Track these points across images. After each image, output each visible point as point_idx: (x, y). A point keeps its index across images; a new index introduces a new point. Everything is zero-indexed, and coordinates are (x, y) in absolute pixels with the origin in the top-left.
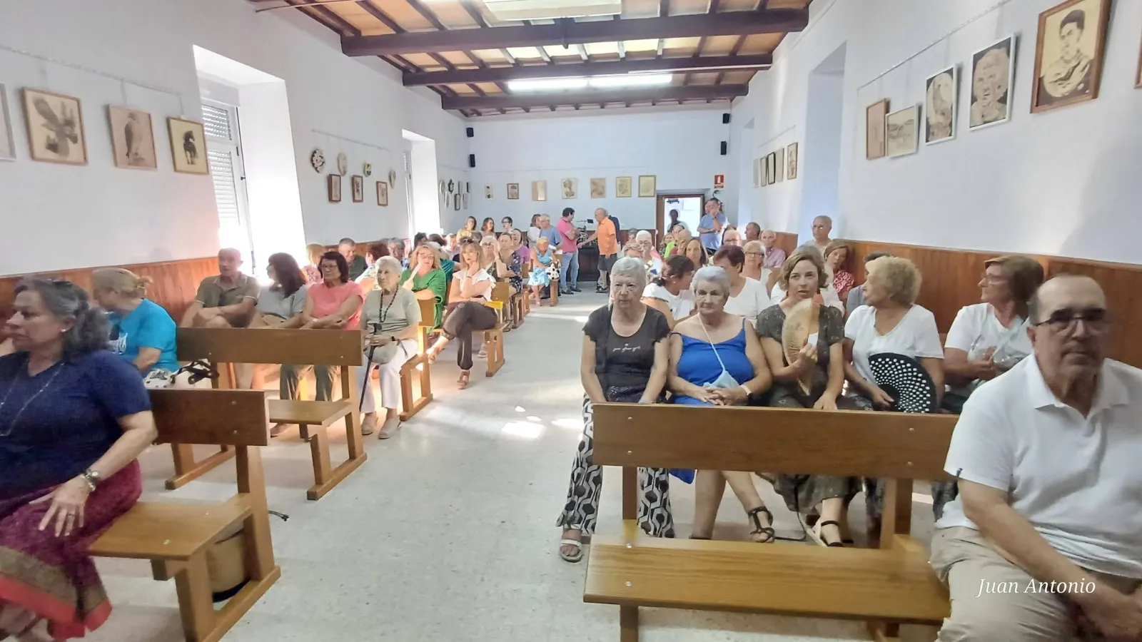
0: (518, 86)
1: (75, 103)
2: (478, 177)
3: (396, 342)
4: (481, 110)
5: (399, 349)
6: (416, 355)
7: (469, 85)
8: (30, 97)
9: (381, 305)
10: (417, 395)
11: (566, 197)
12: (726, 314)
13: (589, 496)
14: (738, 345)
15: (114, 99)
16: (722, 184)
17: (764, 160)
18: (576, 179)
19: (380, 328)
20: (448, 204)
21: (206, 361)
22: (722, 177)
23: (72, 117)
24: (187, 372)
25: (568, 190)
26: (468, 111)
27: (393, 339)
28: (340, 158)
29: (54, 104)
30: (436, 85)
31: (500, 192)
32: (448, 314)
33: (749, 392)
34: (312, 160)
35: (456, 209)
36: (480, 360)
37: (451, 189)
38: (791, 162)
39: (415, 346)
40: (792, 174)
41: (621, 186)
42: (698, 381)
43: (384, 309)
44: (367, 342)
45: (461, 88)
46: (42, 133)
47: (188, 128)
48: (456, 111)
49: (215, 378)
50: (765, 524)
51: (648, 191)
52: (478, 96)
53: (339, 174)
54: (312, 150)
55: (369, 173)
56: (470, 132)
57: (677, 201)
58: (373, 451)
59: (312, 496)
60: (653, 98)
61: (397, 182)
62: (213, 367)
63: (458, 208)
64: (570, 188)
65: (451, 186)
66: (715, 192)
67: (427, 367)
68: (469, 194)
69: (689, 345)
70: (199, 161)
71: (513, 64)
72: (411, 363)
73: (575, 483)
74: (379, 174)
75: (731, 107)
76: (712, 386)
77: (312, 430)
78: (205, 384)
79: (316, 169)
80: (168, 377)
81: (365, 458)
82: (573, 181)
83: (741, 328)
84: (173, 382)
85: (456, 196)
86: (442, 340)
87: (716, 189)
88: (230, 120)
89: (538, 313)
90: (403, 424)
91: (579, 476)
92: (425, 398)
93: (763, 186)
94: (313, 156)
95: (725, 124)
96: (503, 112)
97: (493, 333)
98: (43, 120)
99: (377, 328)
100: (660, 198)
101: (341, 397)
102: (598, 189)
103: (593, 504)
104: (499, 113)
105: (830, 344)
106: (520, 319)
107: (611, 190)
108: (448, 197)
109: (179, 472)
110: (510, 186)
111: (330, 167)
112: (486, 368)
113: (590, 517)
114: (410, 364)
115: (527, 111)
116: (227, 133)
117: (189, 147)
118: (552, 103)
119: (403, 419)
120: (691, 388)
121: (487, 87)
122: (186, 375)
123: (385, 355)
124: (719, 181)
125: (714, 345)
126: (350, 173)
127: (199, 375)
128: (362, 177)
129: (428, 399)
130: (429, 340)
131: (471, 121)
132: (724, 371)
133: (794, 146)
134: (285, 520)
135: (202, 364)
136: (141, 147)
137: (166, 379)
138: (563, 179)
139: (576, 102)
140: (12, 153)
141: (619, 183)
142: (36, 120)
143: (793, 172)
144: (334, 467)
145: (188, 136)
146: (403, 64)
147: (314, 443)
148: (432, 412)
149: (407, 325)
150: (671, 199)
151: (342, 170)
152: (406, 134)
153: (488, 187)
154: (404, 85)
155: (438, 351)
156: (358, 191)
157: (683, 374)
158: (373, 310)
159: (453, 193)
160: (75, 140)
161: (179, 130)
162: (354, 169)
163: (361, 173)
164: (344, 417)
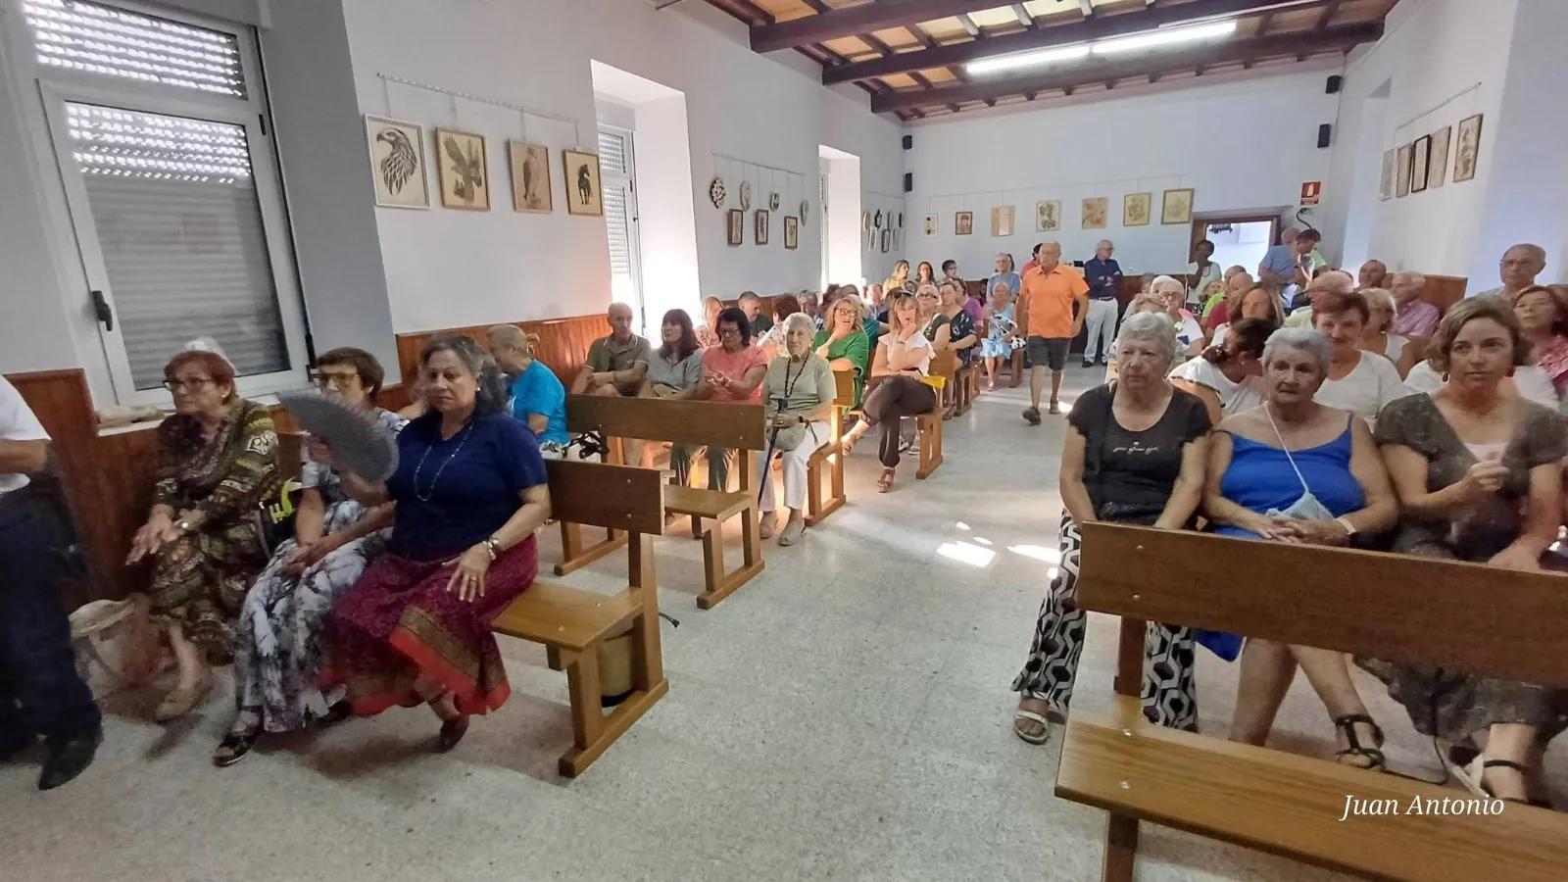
0: (980, 68)
1: (480, 140)
2: (917, 205)
3: (804, 424)
4: (924, 109)
5: (808, 432)
6: (828, 444)
7: (909, 74)
8: (442, 137)
9: (788, 375)
10: (826, 496)
11: (1043, 229)
12: (1317, 407)
13: (1063, 656)
14: (1339, 454)
15: (515, 135)
16: (1314, 198)
17: (1406, 153)
18: (1059, 202)
19: (786, 406)
20: (872, 244)
21: (596, 433)
22: (1317, 186)
23: (477, 157)
24: (578, 444)
25: (1046, 218)
26: (906, 111)
27: (801, 420)
28: (744, 188)
29: (461, 142)
30: (865, 80)
31: (946, 225)
32: (870, 391)
33: (1352, 530)
34: (711, 193)
35: (883, 251)
37: (878, 224)
38: (1465, 149)
39: (828, 431)
40: (1466, 169)
41: (1133, 208)
42: (1260, 506)
43: (791, 379)
44: (769, 423)
45: (899, 80)
46: (452, 178)
47: (583, 160)
48: (890, 114)
49: (604, 453)
50: (1366, 741)
51: (1177, 214)
52: (922, 88)
53: (741, 208)
54: (711, 180)
55: (776, 206)
56: (907, 143)
57: (1230, 227)
58: (771, 558)
59: (703, 604)
60: (1199, 63)
61: (809, 216)
62: (603, 440)
63: (885, 249)
64: (1050, 215)
65: (878, 219)
66: (1303, 210)
67: (840, 458)
68: (902, 230)
69: (1243, 451)
70: (593, 199)
71: (975, 36)
72: (820, 454)
73: (1043, 634)
74: (788, 208)
75: (1345, 64)
76: (1283, 515)
77: (706, 523)
78: (595, 458)
79: (715, 203)
80: (559, 449)
81: (762, 567)
82: (1055, 204)
83: (1345, 428)
84: (565, 455)
85: (883, 233)
86: (861, 424)
87: (1303, 206)
88: (625, 148)
89: (989, 397)
90: (807, 530)
91: (1050, 625)
92: (835, 500)
93: (1398, 196)
94: (713, 187)
95: (1330, 95)
96: (956, 109)
97: (928, 418)
98: (453, 163)
99: (783, 405)
100: (1199, 223)
101: (738, 488)
102: (1094, 214)
103: (1069, 668)
104: (950, 111)
105: (1532, 465)
106: (967, 402)
107: (1115, 214)
108: (873, 234)
109: (567, 557)
110: (960, 216)
111: (731, 201)
112: (917, 467)
113: (1062, 685)
114: (822, 453)
115: (992, 104)
116: (621, 165)
117: (584, 184)
118: (1028, 87)
119: (808, 523)
120: (1246, 515)
121: (936, 75)
122: (576, 448)
123: (791, 439)
124: (1310, 192)
125: (1291, 453)
126: (753, 208)
127: (589, 449)
128: (767, 212)
129: (840, 501)
130: (846, 425)
131: (910, 126)
132: (1307, 496)
133: (1475, 120)
134: (676, 626)
135: (593, 436)
136: (538, 187)
137: (556, 451)
138: (1039, 202)
139: (1067, 83)
140: (427, 201)
141: (1129, 203)
142: (447, 162)
143: (1468, 167)
144: (727, 573)
145: (584, 170)
146: (823, 55)
147: (707, 540)
148: (845, 519)
149: (820, 402)
150: (1217, 226)
151: (745, 203)
152: (825, 151)
153: (929, 219)
154: (824, 84)
155: (855, 440)
156: (762, 230)
157: (1229, 494)
158: (776, 380)
159: (881, 229)
160: (479, 184)
161: (575, 163)
162: (758, 202)
163: (767, 208)
164: (740, 514)
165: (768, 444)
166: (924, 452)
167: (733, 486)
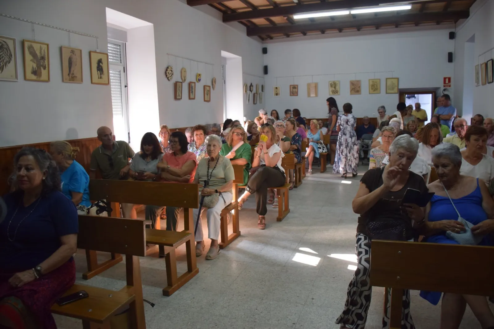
1: (46, 46)
2: (270, 81)
3: (218, 194)
4: (273, 35)
5: (220, 198)
6: (231, 204)
7: (265, 19)
8: (27, 44)
9: (208, 168)
10: (230, 232)
13: (360, 308)
15: (65, 43)
16: (449, 84)
17: (484, 66)
18: (339, 81)
19: (208, 184)
20: (249, 100)
21: (105, 200)
22: (449, 79)
23: (44, 55)
24: (96, 206)
25: (333, 89)
26: (264, 36)
27: (216, 191)
28: (183, 71)
29: (36, 47)
30: (243, 21)
31: (285, 91)
34: (166, 73)
36: (273, 209)
37: (251, 90)
39: (231, 197)
41: (373, 85)
43: (210, 171)
45: (260, 21)
46: (31, 65)
47: (99, 56)
48: (256, 37)
49: (110, 211)
51: (393, 89)
52: (271, 26)
53: (181, 81)
54: (166, 66)
55: (199, 80)
56: (265, 51)
57: (414, 97)
58: (203, 267)
59: (166, 293)
60: (396, 22)
63: (255, 102)
64: (335, 88)
65: (251, 88)
66: (444, 90)
67: (237, 212)
68: (263, 93)
70: (105, 76)
71: (296, 3)
72: (227, 209)
73: (351, 297)
74: (206, 80)
75: (455, 27)
77: (167, 249)
78: (104, 214)
79: (168, 78)
80: (85, 210)
81: (197, 272)
82: (337, 82)
84: (88, 212)
85: (254, 94)
86: (246, 193)
87: (445, 88)
88: (122, 50)
90: (221, 251)
91: (354, 293)
92: (235, 234)
94: (167, 70)
95: (451, 40)
96: (288, 36)
97: (283, 190)
98: (31, 58)
99: (206, 183)
100: (402, 94)
101: (183, 229)
102: (355, 88)
103: (363, 314)
104: (285, 37)
106: (300, 181)
107: (365, 88)
108: (249, 95)
109: (90, 269)
111: (176, 77)
112: (277, 215)
113: (360, 322)
115: (305, 34)
116: (119, 59)
117: (100, 69)
118: (322, 28)
119: (221, 247)
121: (278, 19)
122: (94, 210)
123: (212, 202)
124: (447, 82)
126: (188, 81)
127: (101, 210)
128: (195, 83)
129: (237, 234)
130: (240, 192)
131: (266, 43)
134: (153, 307)
135: (103, 202)
136: (75, 70)
137: (84, 211)
138: (330, 81)
139: (339, 27)
140: (16, 77)
141: (371, 83)
142: (28, 57)
144: (179, 275)
145: (100, 61)
146: (223, 8)
147: (168, 258)
148: (242, 244)
149: (225, 182)
150: (409, 95)
151: (183, 79)
152: (224, 54)
154: (223, 22)
155: (244, 201)
156: (192, 92)
158: (203, 171)
159: (253, 92)
160: (45, 68)
161: (95, 58)
162: (191, 78)
163: (195, 81)
164: (185, 244)
165: (199, 205)
166: (280, 207)
167: (180, 227)
